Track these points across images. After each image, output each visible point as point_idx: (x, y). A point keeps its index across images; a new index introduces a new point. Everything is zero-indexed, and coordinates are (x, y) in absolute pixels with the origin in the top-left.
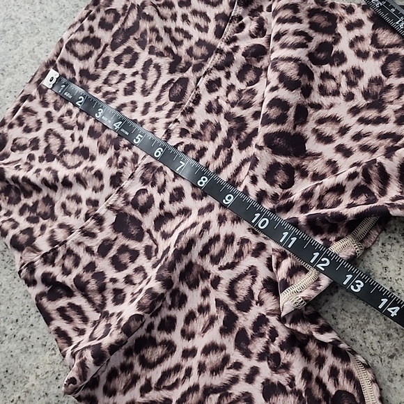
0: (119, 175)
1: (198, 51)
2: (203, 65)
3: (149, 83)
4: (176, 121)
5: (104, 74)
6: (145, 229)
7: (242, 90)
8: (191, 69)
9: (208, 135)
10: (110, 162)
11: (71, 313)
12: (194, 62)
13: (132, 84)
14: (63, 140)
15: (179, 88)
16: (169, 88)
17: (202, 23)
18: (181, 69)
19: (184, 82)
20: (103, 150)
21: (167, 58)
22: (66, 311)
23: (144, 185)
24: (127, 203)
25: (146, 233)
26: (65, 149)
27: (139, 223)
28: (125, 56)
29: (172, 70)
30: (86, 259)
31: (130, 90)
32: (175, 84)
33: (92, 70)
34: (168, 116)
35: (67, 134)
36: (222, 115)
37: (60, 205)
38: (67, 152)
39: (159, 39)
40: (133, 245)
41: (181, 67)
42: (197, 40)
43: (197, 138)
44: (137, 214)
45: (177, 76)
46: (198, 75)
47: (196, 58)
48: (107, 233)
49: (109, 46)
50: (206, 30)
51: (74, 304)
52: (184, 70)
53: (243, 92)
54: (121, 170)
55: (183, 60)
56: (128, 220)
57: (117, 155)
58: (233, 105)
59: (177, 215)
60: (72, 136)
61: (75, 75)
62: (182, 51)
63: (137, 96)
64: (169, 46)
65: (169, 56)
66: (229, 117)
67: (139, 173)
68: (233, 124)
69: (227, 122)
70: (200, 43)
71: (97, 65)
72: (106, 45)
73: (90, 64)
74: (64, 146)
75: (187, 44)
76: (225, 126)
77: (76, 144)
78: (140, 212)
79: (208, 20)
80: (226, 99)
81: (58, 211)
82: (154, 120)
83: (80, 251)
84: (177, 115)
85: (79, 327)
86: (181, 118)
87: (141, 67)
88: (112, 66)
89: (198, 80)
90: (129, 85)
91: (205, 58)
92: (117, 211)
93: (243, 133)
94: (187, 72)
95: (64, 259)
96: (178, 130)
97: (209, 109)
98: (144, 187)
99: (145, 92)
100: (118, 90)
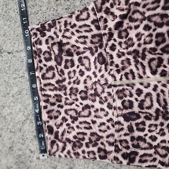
0: (109, 104)
1: (96, 40)
2: (102, 44)
3: (87, 65)
4: (111, 70)
5: (66, 76)
6: (138, 113)
7: (125, 41)
8: (99, 48)
9: (127, 65)
10: (101, 102)
11: (144, 158)
12: (97, 45)
13: (81, 71)
14: (74, 109)
15: (101, 58)
16: (97, 61)
17: (87, 29)
18: (95, 51)
19: (101, 54)
20: (94, 101)
21: (87, 51)
22: (142, 160)
23: (122, 99)
24: (122, 110)
25: (139, 113)
26: (78, 112)
27: (133, 113)
28: (67, 64)
29: (93, 54)
30: (128, 138)
31: (82, 73)
32: (98, 58)
33: (61, 79)
34: (106, 70)
35: (74, 106)
36: (126, 55)
37: (99, 131)
38: (80, 112)
39: (78, 48)
40: (139, 121)
41: (94, 51)
42: (91, 36)
43: (124, 69)
44: (130, 111)
45: (96, 55)
46: (104, 49)
47: (97, 43)
48: (126, 124)
49: (57, 66)
50: (91, 30)
51: (142, 155)
52: (97, 51)
53: (127, 41)
54: (108, 102)
55: (93, 47)
56: (128, 116)
57: (101, 98)
58: (127, 48)
59: (145, 98)
60: (77, 105)
61: (55, 85)
62: (89, 45)
63: (87, 73)
64: (84, 47)
65: (87, 50)
66: (129, 53)
67: (116, 97)
68: (133, 55)
69: (130, 56)
70: (93, 36)
71: (60, 75)
72: (56, 66)
73: (58, 77)
74: (77, 111)
75: (88, 41)
76: (131, 57)
77: (81, 106)
78: (130, 109)
79: (89, 26)
80: (122, 48)
81: (100, 134)
82: (102, 76)
83: (123, 138)
84: (109, 67)
85: (152, 159)
86: (112, 68)
87: (78, 63)
88: (66, 71)
89: (105, 50)
90: (79, 72)
91: (101, 40)
92: (121, 115)
93: (140, 54)
94: (98, 50)
95: (122, 145)
96: (116, 72)
97: (119, 56)
98: (123, 100)
99: (88, 69)
100: (78, 77)
